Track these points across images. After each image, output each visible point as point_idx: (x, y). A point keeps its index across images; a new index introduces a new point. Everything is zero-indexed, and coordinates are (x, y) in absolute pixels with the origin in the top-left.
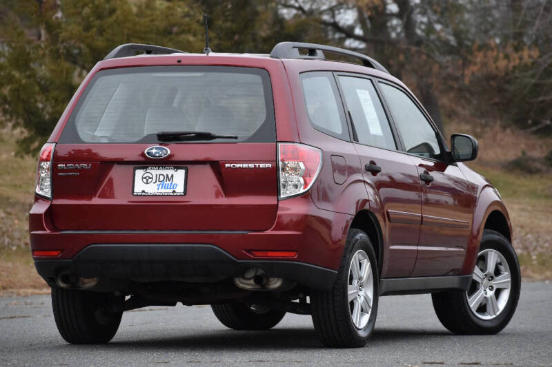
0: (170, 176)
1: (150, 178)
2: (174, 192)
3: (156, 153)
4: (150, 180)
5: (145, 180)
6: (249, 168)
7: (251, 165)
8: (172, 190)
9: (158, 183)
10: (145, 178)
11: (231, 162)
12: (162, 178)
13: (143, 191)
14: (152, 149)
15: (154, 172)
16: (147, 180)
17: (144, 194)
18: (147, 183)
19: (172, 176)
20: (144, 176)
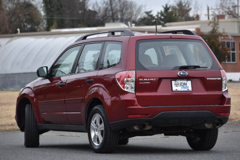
0: (185, 83)
1: (178, 84)
2: (188, 90)
3: (183, 74)
4: (178, 85)
5: (176, 85)
6: (214, 80)
7: (215, 79)
8: (187, 89)
9: (181, 86)
10: (176, 84)
11: (209, 77)
12: (182, 84)
13: (176, 90)
14: (181, 72)
15: (179, 82)
16: (177, 85)
17: (177, 91)
18: (177, 86)
19: (186, 83)
20: (175, 83)
